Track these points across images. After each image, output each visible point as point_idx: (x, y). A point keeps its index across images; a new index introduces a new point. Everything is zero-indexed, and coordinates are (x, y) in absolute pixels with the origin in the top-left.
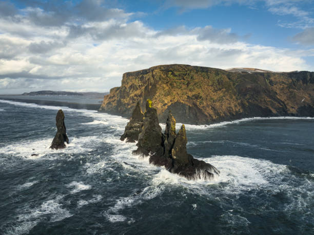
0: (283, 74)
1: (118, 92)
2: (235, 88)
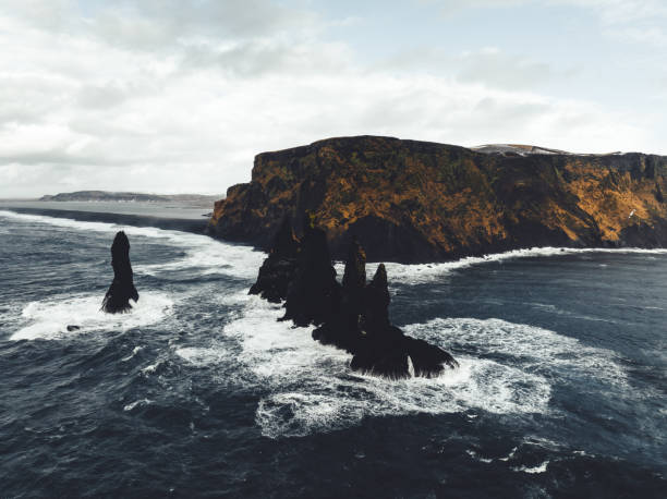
0: (591, 159)
1: (244, 193)
2: (492, 186)
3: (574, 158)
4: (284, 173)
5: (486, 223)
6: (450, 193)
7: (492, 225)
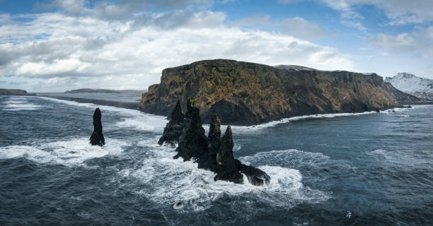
0: (327, 73)
1: (157, 89)
2: (284, 85)
3: (320, 72)
4: (178, 79)
5: (281, 103)
6: (263, 88)
7: (284, 104)
